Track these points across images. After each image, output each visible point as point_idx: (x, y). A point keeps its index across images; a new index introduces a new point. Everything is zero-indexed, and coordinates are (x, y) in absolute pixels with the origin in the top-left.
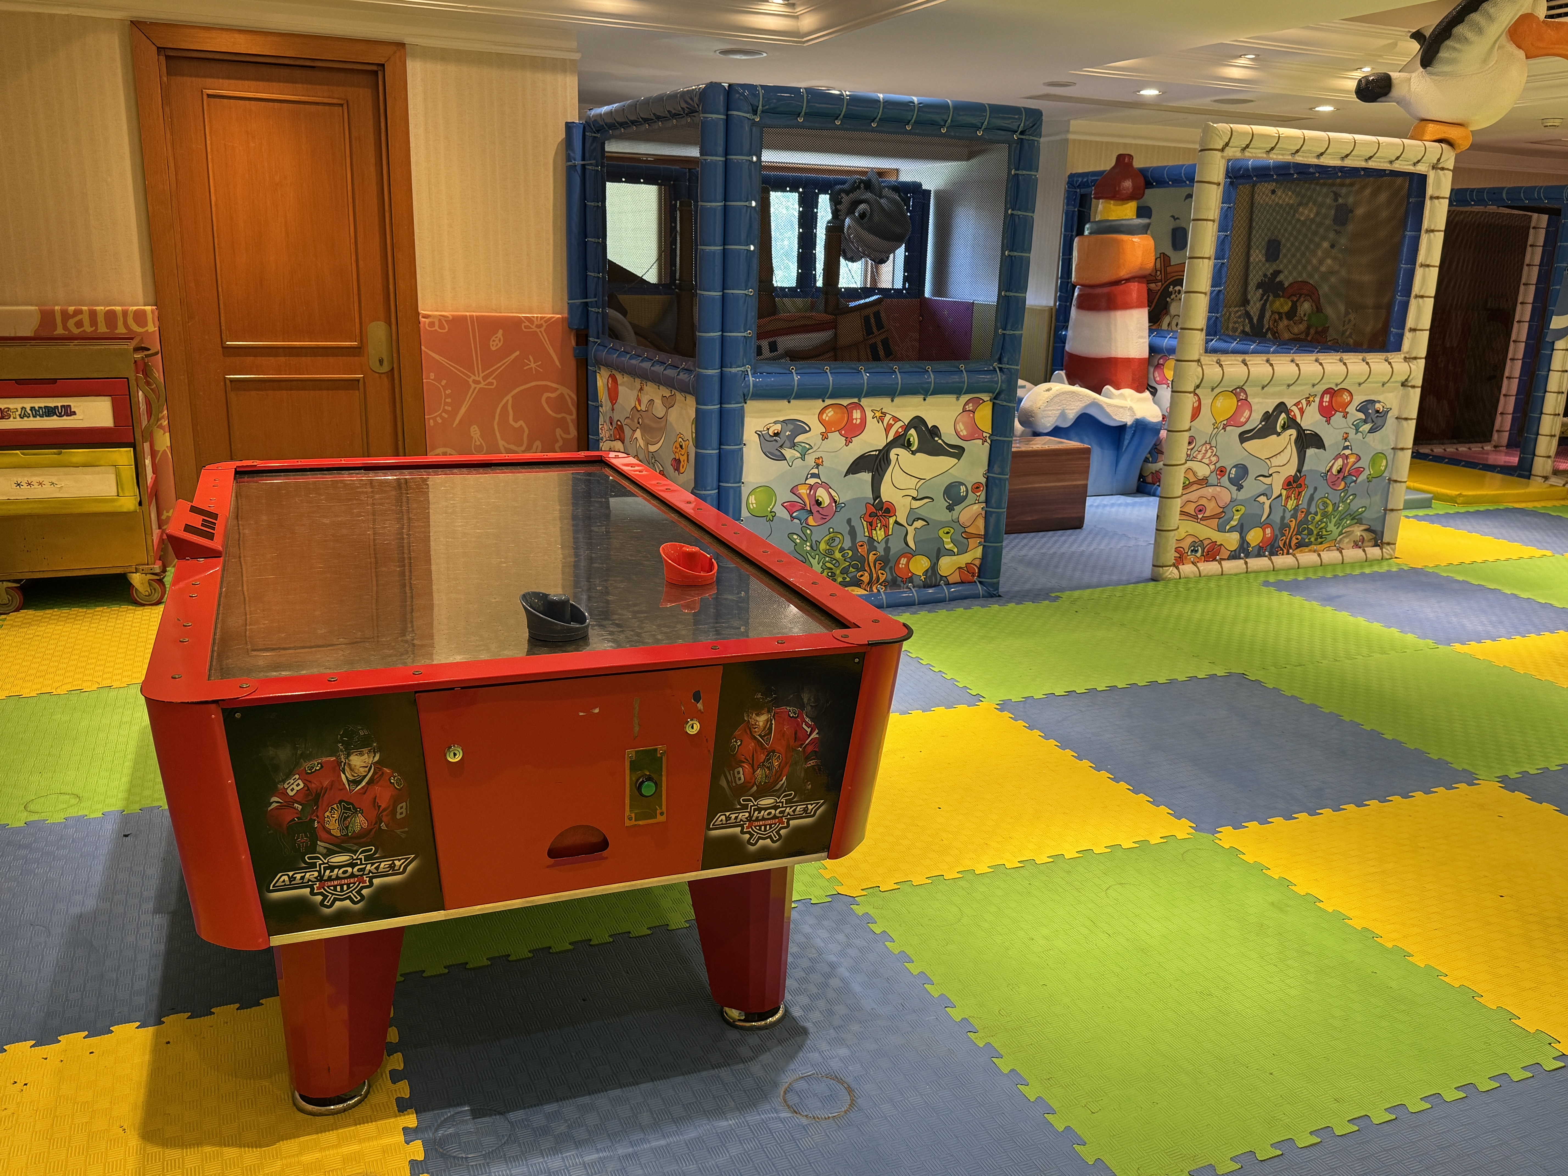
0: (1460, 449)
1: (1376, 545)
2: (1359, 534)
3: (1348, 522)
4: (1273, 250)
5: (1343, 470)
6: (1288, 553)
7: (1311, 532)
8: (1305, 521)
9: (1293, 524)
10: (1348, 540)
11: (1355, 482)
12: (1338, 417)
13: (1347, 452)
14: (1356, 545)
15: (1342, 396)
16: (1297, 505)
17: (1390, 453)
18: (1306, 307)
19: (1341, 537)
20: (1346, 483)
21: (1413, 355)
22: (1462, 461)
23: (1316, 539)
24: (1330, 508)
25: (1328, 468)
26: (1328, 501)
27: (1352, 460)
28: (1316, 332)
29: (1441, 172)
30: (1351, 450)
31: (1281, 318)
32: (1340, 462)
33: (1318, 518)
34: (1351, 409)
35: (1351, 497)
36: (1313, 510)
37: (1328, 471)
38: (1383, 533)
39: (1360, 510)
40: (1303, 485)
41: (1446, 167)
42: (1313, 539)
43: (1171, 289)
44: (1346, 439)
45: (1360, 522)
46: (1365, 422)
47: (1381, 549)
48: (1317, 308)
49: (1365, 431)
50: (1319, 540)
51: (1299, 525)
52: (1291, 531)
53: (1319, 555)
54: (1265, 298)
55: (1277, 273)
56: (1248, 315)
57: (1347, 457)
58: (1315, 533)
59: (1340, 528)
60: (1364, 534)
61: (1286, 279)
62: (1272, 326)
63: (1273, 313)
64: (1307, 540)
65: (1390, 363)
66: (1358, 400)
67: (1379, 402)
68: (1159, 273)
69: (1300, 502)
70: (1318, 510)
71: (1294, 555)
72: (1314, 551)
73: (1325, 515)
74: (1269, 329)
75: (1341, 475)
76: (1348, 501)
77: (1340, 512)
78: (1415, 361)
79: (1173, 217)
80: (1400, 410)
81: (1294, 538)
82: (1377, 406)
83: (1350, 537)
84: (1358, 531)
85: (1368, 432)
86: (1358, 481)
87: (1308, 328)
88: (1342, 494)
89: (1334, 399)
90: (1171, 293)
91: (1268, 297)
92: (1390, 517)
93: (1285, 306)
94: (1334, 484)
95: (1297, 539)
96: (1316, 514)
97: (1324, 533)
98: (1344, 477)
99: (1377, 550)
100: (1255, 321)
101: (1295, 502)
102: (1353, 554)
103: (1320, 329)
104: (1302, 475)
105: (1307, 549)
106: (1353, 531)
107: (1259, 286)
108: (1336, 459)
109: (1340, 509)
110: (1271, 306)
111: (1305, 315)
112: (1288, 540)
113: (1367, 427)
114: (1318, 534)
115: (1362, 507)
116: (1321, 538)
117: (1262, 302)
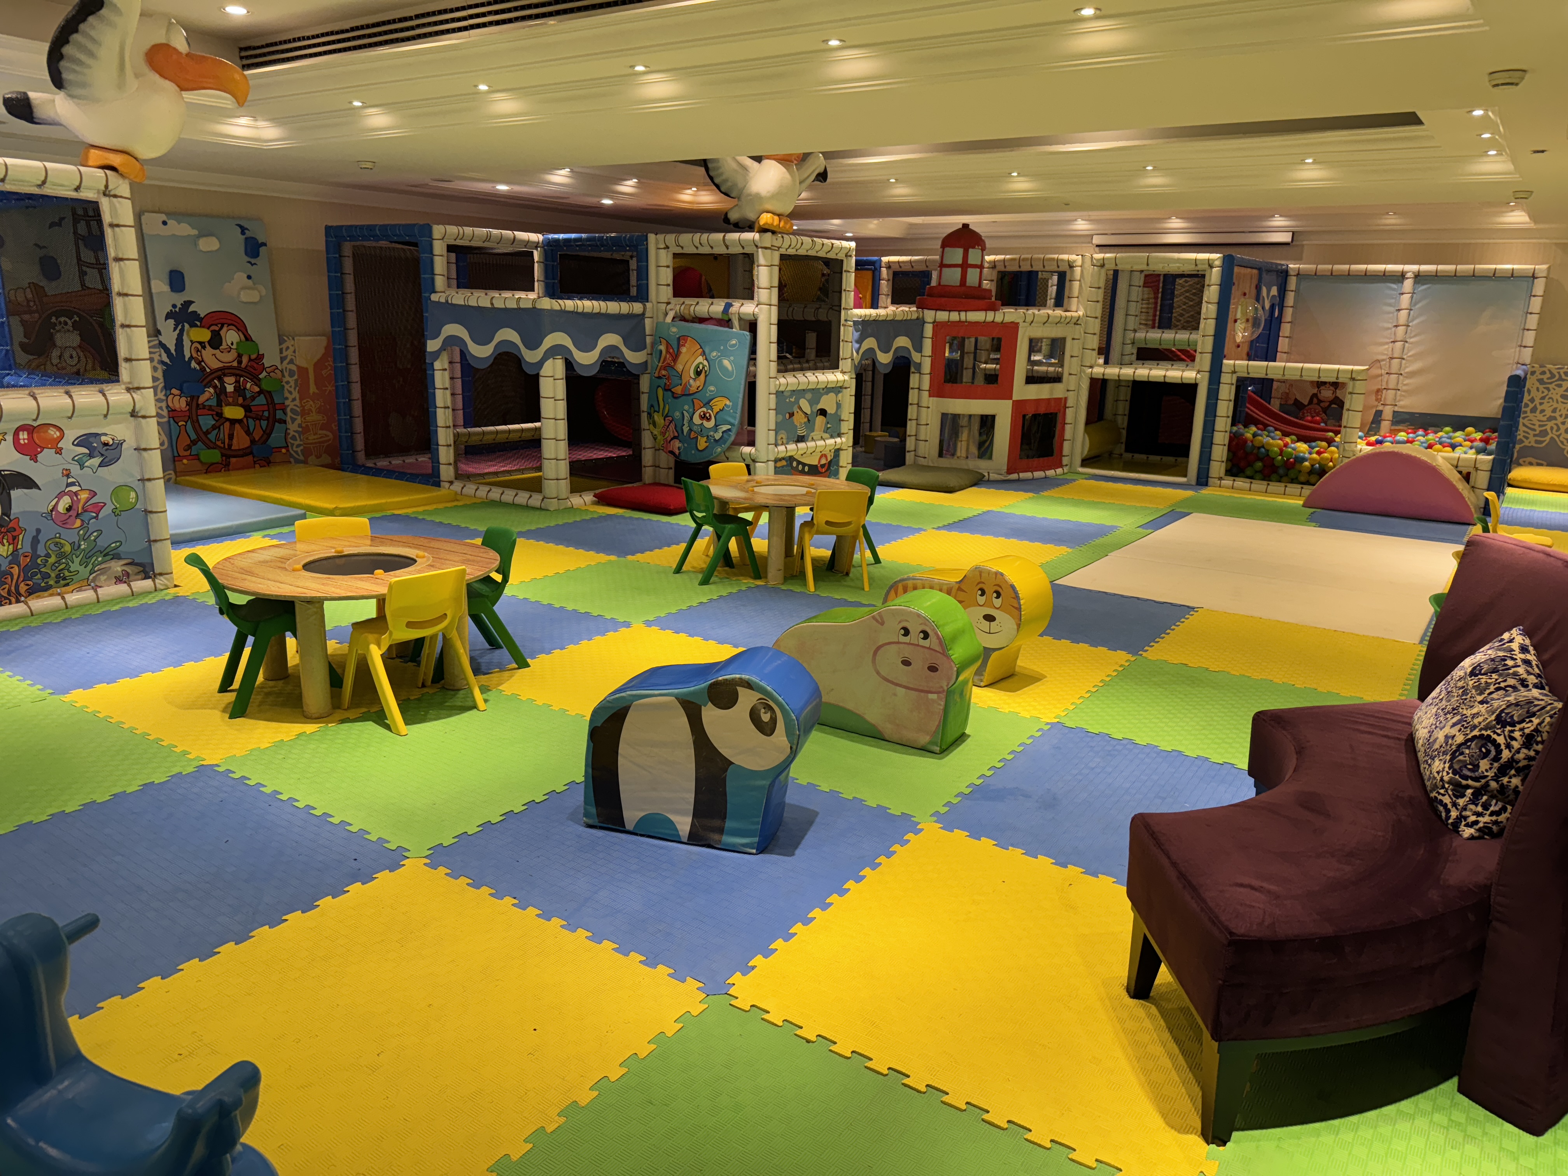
0: (393, 462)
1: (147, 577)
2: (119, 569)
3: (100, 559)
4: (177, 281)
5: (75, 507)
6: (18, 601)
7: (46, 576)
8: (33, 564)
9: (15, 570)
10: (105, 577)
11: (96, 518)
12: (46, 455)
13: (74, 489)
14: (119, 580)
15: (47, 432)
16: (16, 550)
17: (137, 485)
18: (231, 336)
19: (94, 575)
20: (82, 521)
21: (136, 385)
22: (395, 472)
23: (57, 582)
24: (68, 548)
25: (50, 508)
26: (62, 541)
27: (84, 496)
28: (250, 360)
29: (114, 200)
30: (80, 486)
31: (204, 347)
32: (66, 501)
33: (52, 560)
34: (66, 444)
35: (95, 534)
36: (41, 551)
37: (52, 511)
38: (153, 564)
39: (113, 545)
40: (17, 528)
41: (119, 194)
42: (51, 582)
43: (53, 320)
44: (68, 476)
45: (117, 557)
46: (91, 456)
47: (154, 581)
48: (245, 336)
49: (94, 466)
50: (62, 582)
51: (25, 570)
52: (15, 577)
53: (63, 598)
54: (180, 327)
55: (188, 303)
56: (162, 345)
57: (76, 494)
58: (53, 575)
59: (90, 566)
60: (128, 569)
61: (201, 308)
62: (195, 355)
63: (192, 342)
64: (43, 584)
65: (104, 395)
66: (71, 434)
67: (106, 435)
68: (32, 304)
69: (19, 546)
70: (50, 552)
71: (26, 603)
72: (59, 594)
73: (61, 555)
74: (191, 358)
75: (73, 513)
76: (93, 538)
77: (84, 550)
78: (139, 392)
79: (36, 245)
80: (137, 440)
81: (22, 585)
82: (103, 439)
83: (108, 573)
84: (117, 567)
85: (99, 466)
86: (100, 516)
87: (240, 356)
88: (81, 532)
89: (35, 435)
90: (55, 324)
91: (183, 326)
92: (155, 547)
93: (204, 335)
94: (65, 522)
95: (27, 585)
96: (48, 556)
97: (67, 574)
98: (78, 515)
99: (148, 583)
100: (173, 351)
101: (11, 547)
102: (111, 590)
103: (253, 356)
104: (12, 517)
105: (46, 594)
106: (110, 568)
107: (168, 316)
108: (60, 496)
109: (83, 547)
110: (188, 334)
111: (232, 344)
112: (13, 588)
113: (96, 461)
114: (58, 576)
115: (115, 542)
116: (64, 579)
117: (177, 331)
